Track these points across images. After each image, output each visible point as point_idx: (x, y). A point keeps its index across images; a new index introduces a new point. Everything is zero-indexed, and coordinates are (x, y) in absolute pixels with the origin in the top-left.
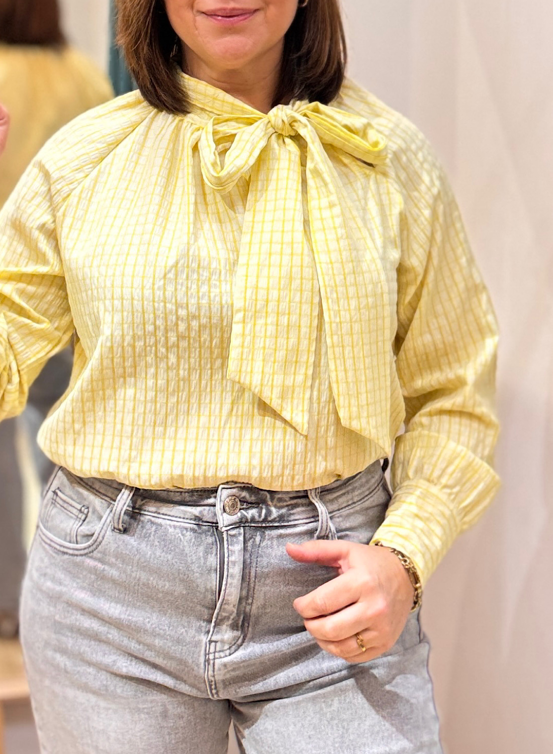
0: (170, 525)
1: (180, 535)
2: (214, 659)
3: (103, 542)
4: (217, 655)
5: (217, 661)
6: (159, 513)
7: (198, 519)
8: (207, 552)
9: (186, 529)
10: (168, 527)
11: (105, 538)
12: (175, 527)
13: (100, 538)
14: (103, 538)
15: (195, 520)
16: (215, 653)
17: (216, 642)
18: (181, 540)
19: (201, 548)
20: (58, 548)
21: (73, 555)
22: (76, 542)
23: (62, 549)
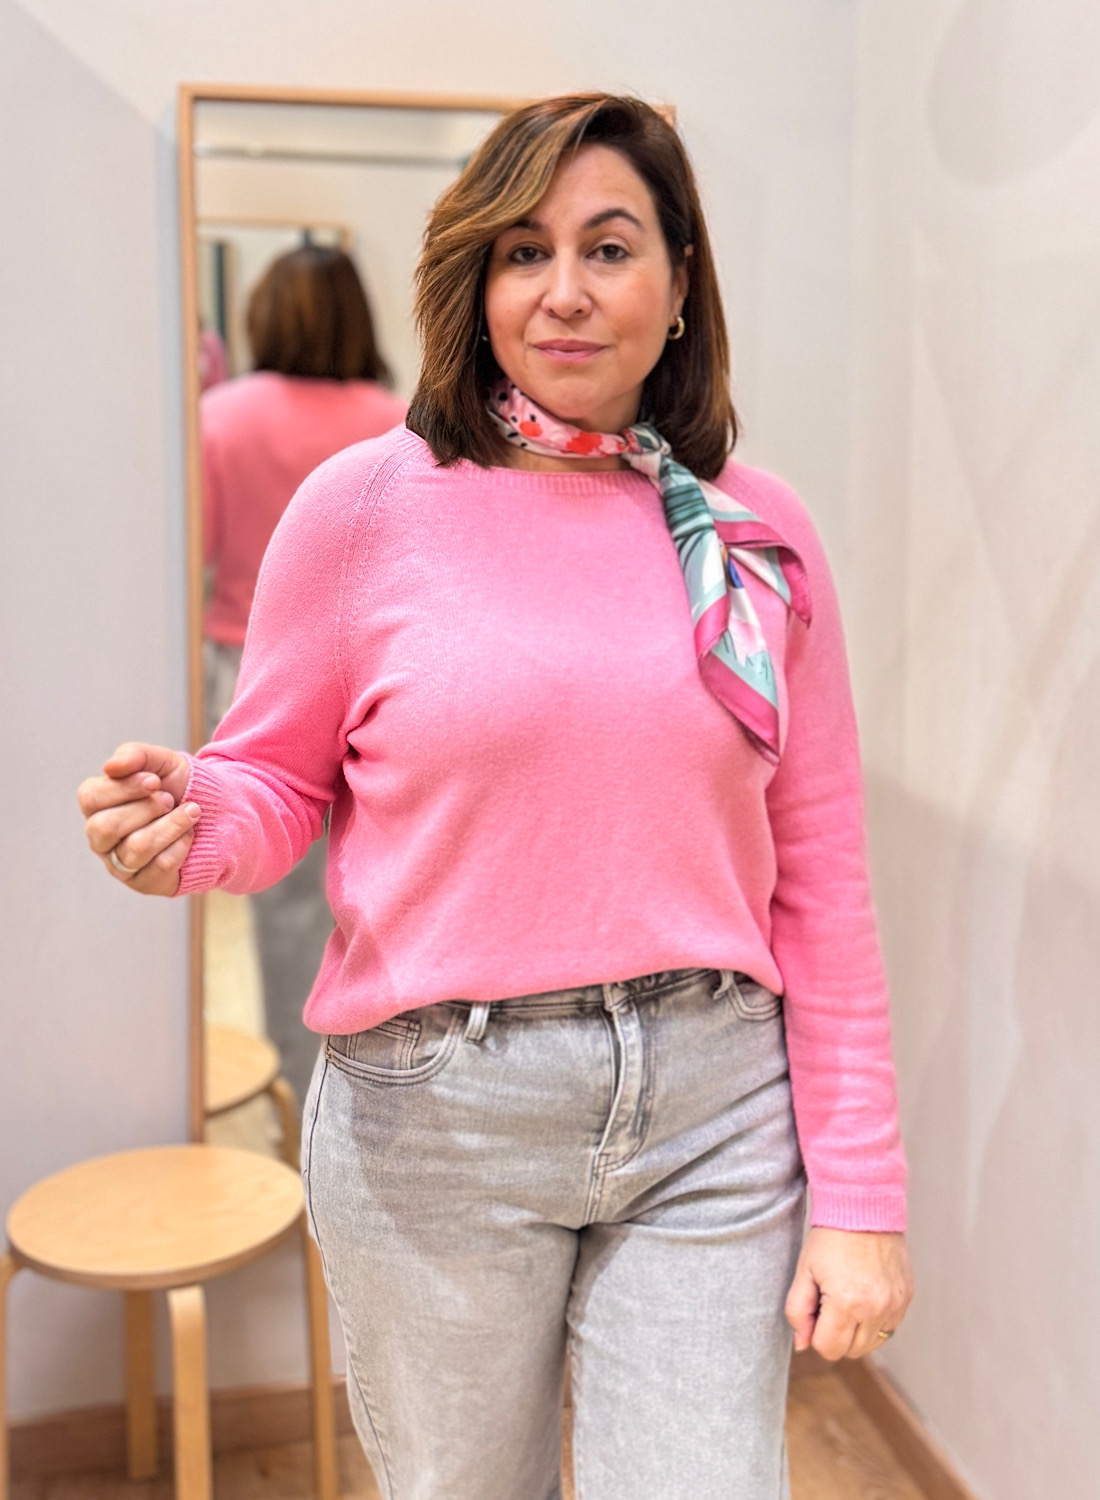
0: (543, 1017)
1: (558, 1026)
2: (605, 1172)
3: (453, 1060)
4: (608, 1168)
5: (609, 1175)
8: (595, 1041)
9: (566, 1016)
11: (456, 1053)
12: (550, 1017)
13: (449, 1053)
14: (453, 1052)
16: (606, 1165)
17: (608, 1155)
20: (380, 1079)
21: (404, 1085)
22: (412, 1068)
23: (387, 1080)
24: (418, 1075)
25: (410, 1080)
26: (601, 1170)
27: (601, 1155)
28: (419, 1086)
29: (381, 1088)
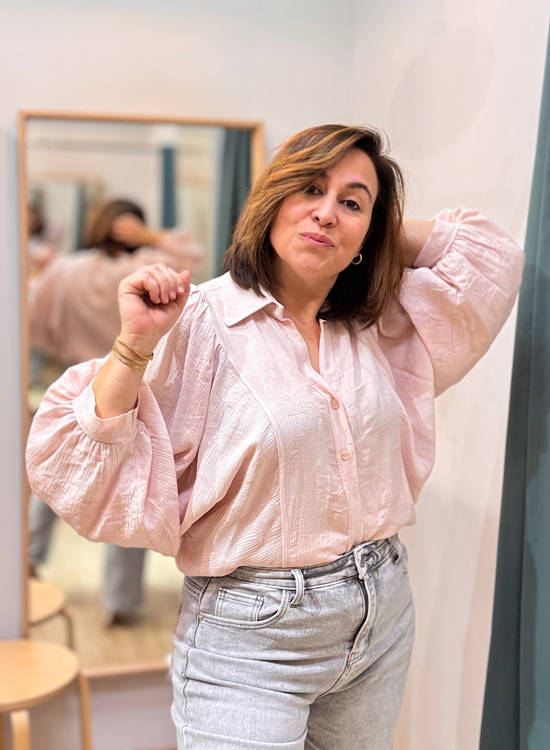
0: (330, 589)
1: (338, 593)
5: (353, 665)
6: (320, 584)
7: (345, 578)
8: (355, 596)
9: (340, 587)
10: (329, 591)
11: (286, 613)
12: (333, 589)
13: (282, 614)
14: (284, 613)
15: (343, 579)
18: (339, 596)
19: (352, 595)
20: (239, 626)
21: (255, 629)
22: (258, 620)
23: (244, 627)
24: (262, 624)
25: (258, 627)
26: (351, 663)
27: (352, 654)
28: (263, 629)
29: (240, 631)
